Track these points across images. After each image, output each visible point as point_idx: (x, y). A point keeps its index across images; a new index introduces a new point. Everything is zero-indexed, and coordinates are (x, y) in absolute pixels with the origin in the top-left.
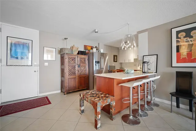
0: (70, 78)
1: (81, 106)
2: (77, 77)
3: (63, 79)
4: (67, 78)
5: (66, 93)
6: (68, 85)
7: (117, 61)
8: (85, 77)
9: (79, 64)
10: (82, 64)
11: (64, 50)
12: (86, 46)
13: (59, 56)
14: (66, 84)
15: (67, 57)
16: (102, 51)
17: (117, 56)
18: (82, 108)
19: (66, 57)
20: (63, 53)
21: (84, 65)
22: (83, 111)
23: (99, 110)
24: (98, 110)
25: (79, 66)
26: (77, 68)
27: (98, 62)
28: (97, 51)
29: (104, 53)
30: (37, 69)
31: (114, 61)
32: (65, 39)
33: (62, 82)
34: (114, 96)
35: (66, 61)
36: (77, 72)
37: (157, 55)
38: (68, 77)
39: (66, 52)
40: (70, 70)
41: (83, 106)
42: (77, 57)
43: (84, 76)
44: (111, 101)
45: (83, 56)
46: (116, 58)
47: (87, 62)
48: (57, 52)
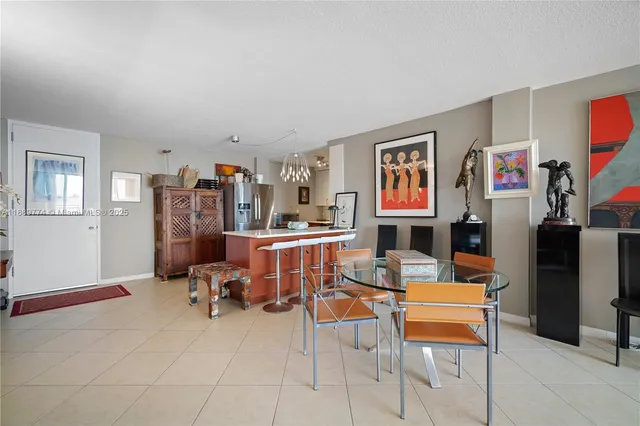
0: (176, 244)
1: (190, 291)
2: (194, 241)
3: (159, 244)
4: (169, 243)
5: (166, 277)
6: (173, 260)
7: (307, 203)
8: (213, 242)
9: (198, 209)
10: (206, 212)
11: (160, 180)
12: (221, 166)
13: (150, 192)
14: (167, 256)
15: (169, 194)
16: (260, 179)
17: (307, 189)
18: (194, 295)
19: (166, 194)
20: (160, 185)
21: (211, 212)
22: (194, 300)
23: (215, 287)
24: (213, 288)
25: (199, 216)
26: (193, 219)
27: (247, 206)
28: (246, 180)
29: (268, 186)
30: (96, 221)
31: (300, 202)
32: (165, 152)
33: (158, 254)
34: (248, 268)
35: (167, 203)
36: (194, 228)
37: (356, 193)
38: (173, 241)
39: (167, 183)
40: (175, 226)
41: (195, 290)
42: (193, 195)
43: (213, 238)
44: (242, 275)
45: (209, 193)
46: (304, 194)
47: (220, 206)
48: (145, 182)
